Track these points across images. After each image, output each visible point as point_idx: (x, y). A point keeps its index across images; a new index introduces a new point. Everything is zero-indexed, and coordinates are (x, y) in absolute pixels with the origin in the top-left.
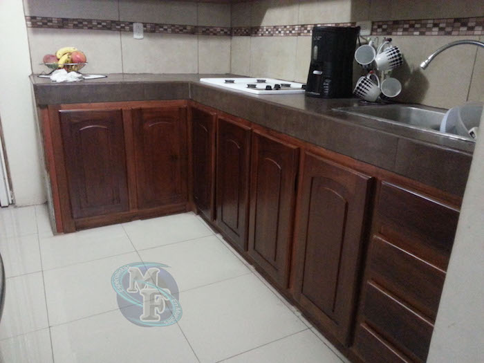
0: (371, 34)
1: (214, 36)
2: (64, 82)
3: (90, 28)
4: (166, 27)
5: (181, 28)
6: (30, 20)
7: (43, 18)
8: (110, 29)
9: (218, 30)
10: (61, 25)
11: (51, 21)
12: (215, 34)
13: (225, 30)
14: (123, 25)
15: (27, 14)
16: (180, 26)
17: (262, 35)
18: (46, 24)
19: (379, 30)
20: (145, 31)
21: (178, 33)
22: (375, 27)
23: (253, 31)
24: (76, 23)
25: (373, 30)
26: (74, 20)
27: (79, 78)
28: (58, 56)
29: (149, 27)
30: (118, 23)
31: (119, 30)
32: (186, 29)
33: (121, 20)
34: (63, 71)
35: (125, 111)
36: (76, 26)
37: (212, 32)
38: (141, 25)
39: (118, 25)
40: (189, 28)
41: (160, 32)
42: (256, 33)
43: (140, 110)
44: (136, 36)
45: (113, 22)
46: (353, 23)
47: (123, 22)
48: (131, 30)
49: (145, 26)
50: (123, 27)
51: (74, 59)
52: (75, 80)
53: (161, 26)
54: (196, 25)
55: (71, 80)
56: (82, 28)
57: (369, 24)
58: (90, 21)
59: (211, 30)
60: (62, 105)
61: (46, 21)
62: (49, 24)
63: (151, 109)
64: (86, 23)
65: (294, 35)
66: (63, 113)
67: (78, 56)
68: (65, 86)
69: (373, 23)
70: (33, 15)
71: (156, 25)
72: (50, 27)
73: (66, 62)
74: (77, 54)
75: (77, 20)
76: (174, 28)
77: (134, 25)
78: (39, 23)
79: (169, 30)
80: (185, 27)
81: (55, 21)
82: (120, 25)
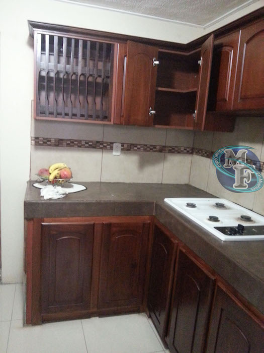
1: (179, 154)
3: (80, 147)
4: (139, 147)
5: (152, 148)
6: (34, 140)
7: (44, 139)
8: (94, 147)
9: (182, 149)
10: (57, 144)
11: (50, 141)
13: (188, 150)
14: (106, 145)
15: (33, 135)
16: (151, 146)
18: (46, 143)
20: (122, 150)
21: (149, 151)
24: (69, 142)
26: (67, 140)
28: (50, 171)
29: (125, 146)
30: (101, 143)
31: (102, 148)
32: (155, 148)
33: (104, 141)
35: (97, 224)
36: (68, 145)
37: (176, 151)
38: (120, 145)
39: (101, 144)
40: (158, 147)
41: (135, 150)
44: (114, 153)
45: (98, 142)
47: (106, 143)
48: (111, 148)
49: (122, 146)
50: (105, 147)
51: (62, 175)
53: (135, 145)
54: (164, 145)
56: (73, 146)
58: (80, 141)
59: (176, 149)
60: (45, 219)
61: (46, 141)
62: (48, 143)
63: (118, 224)
64: (77, 143)
66: (45, 225)
67: (65, 173)
70: (37, 136)
71: (132, 144)
72: (48, 145)
73: (55, 178)
74: (65, 171)
75: (69, 140)
76: (146, 147)
77: (114, 144)
78: (41, 142)
79: (142, 149)
80: (155, 147)
81: (53, 141)
82: (103, 144)
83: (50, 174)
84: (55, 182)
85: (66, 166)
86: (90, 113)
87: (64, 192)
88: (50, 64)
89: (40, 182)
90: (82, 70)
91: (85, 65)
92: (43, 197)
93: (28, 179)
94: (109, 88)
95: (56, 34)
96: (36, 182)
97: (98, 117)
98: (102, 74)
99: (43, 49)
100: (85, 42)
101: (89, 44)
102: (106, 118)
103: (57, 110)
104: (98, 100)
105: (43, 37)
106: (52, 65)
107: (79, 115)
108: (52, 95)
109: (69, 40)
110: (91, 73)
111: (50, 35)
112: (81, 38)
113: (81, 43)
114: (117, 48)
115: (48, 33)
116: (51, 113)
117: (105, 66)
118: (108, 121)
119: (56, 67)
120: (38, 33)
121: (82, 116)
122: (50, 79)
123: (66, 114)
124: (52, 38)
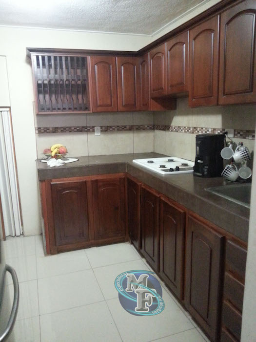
0: (234, 137)
1: (144, 131)
2: (54, 167)
3: (70, 132)
4: (113, 128)
5: (123, 127)
6: (38, 130)
7: (44, 128)
8: (81, 131)
9: (146, 126)
10: (54, 131)
11: (49, 129)
12: (144, 129)
13: (150, 126)
15: (36, 126)
16: (122, 126)
17: (172, 131)
18: (46, 131)
19: (239, 135)
20: (101, 131)
21: (121, 130)
22: (236, 133)
23: (166, 128)
24: (62, 129)
25: (235, 135)
26: (61, 128)
27: (63, 163)
28: (52, 150)
29: (103, 128)
30: (86, 128)
31: (86, 131)
33: (88, 126)
34: (54, 159)
35: (88, 181)
36: (62, 131)
37: (142, 128)
38: (100, 128)
40: (128, 127)
41: (110, 130)
42: (168, 129)
43: (97, 181)
44: (96, 134)
45: (83, 127)
46: (223, 130)
47: (89, 127)
48: (94, 131)
49: (101, 128)
50: (89, 130)
51: (60, 151)
52: (60, 165)
53: (111, 127)
54: (132, 125)
55: (58, 165)
56: (65, 132)
57: (233, 131)
58: (70, 128)
59: (142, 127)
60: (53, 180)
61: (46, 130)
62: (47, 131)
63: (103, 180)
64: (68, 129)
65: (190, 133)
66: (53, 184)
67: (63, 150)
68: (55, 169)
69: (235, 130)
70: (39, 127)
71: (108, 127)
72: (48, 132)
73: (56, 154)
74: (62, 148)
75: (63, 127)
76: (119, 128)
77: (95, 128)
78: (42, 131)
79: (116, 129)
80: (125, 127)
81: (51, 129)
82: (87, 129)
83: (52, 152)
85: (62, 145)
86: (76, 106)
88: (44, 75)
89: (45, 159)
90: (66, 77)
91: (68, 73)
92: (50, 166)
93: (36, 159)
94: (87, 87)
95: (46, 55)
96: (42, 159)
97: (81, 109)
98: (81, 78)
99: (38, 64)
100: (66, 58)
101: (69, 59)
102: (87, 109)
103: (52, 107)
104: (80, 96)
105: (38, 57)
106: (45, 75)
107: (67, 109)
108: (47, 96)
109: (55, 58)
110: (73, 79)
111: (42, 56)
112: (63, 55)
113: (63, 59)
114: (89, 59)
115: (40, 55)
116: (48, 109)
117: (82, 72)
118: (88, 111)
119: (48, 77)
120: (34, 55)
121: (70, 109)
122: (45, 85)
123: (59, 109)
124: (43, 58)
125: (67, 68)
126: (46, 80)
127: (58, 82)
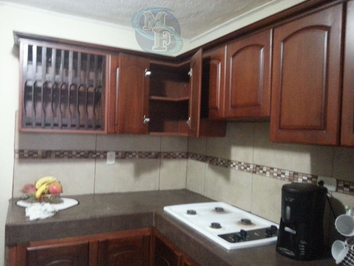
0: (337, 191)
1: (174, 159)
3: (70, 157)
4: (134, 154)
5: (147, 154)
6: (18, 153)
7: (30, 151)
8: (87, 157)
9: (177, 154)
10: (44, 156)
11: (36, 153)
13: (183, 154)
15: (17, 148)
16: (146, 152)
17: (217, 164)
18: (31, 155)
19: (346, 189)
20: (116, 158)
21: (144, 158)
22: (341, 185)
24: (58, 154)
25: (338, 187)
26: (56, 151)
27: (53, 212)
28: (37, 186)
29: (120, 154)
30: (94, 152)
31: (95, 158)
33: (98, 149)
35: (92, 243)
36: (57, 157)
37: (172, 156)
38: (114, 154)
40: (153, 154)
41: (130, 158)
44: (108, 162)
45: (90, 152)
47: (99, 152)
48: (105, 158)
49: (117, 153)
50: (99, 156)
51: (51, 190)
52: (48, 216)
53: (130, 153)
54: (159, 151)
55: (43, 216)
56: (63, 157)
57: (334, 181)
58: (70, 152)
59: (171, 154)
60: (31, 243)
61: (32, 153)
62: (34, 155)
64: (67, 153)
66: (31, 251)
67: (55, 188)
69: (338, 181)
70: (21, 148)
71: (126, 152)
72: (34, 158)
73: (43, 193)
74: (54, 185)
75: (59, 151)
76: (141, 154)
77: (108, 153)
78: (25, 155)
79: (137, 156)
80: (150, 153)
81: (40, 153)
82: (95, 154)
83: (37, 190)
84: (42, 199)
85: (55, 179)
86: (82, 123)
87: (53, 210)
88: (37, 74)
89: (24, 199)
90: (72, 81)
91: (75, 75)
92: (29, 217)
93: (10, 197)
94: (102, 97)
95: (44, 45)
96: (20, 199)
97: (90, 127)
98: (94, 84)
99: (30, 58)
100: (75, 54)
101: (79, 55)
102: (99, 127)
103: (45, 121)
104: (90, 109)
105: (30, 48)
106: (40, 74)
107: (69, 125)
108: (39, 105)
109: (58, 52)
110: (82, 83)
111: (38, 47)
112: (71, 50)
113: (71, 55)
114: (109, 60)
115: (35, 44)
116: (39, 125)
117: (96, 76)
118: (101, 130)
119: (44, 77)
120: (24, 44)
121: (73, 126)
122: (37, 89)
123: (56, 125)
124: (39, 50)
125: (75, 68)
126: (40, 81)
127: (59, 87)
